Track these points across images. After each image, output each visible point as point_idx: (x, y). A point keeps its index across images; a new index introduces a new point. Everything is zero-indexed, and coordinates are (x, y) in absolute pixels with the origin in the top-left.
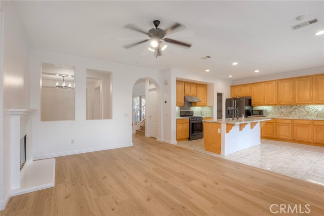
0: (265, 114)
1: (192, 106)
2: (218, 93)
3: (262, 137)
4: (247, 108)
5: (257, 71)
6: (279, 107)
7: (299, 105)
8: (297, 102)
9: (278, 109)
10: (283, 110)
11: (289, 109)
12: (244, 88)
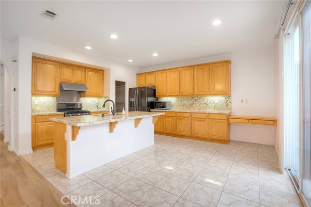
0: (167, 107)
1: (81, 97)
2: (116, 82)
3: (156, 132)
4: (151, 99)
5: (155, 55)
6: (182, 99)
7: (199, 97)
8: (196, 93)
9: (182, 101)
10: (185, 102)
11: (191, 101)
12: (149, 76)
